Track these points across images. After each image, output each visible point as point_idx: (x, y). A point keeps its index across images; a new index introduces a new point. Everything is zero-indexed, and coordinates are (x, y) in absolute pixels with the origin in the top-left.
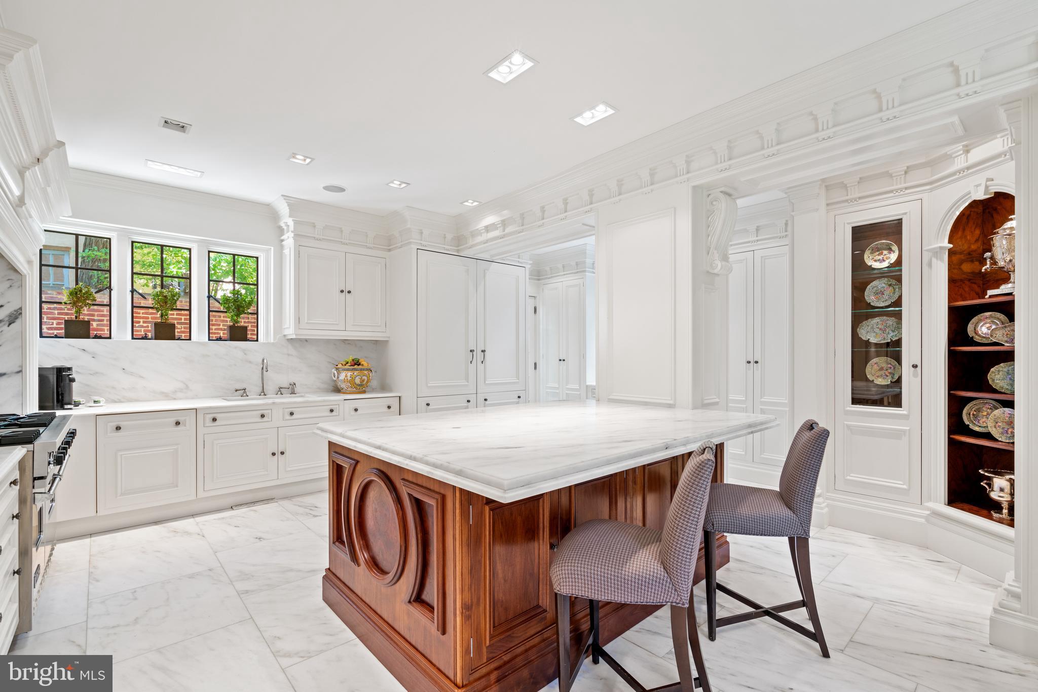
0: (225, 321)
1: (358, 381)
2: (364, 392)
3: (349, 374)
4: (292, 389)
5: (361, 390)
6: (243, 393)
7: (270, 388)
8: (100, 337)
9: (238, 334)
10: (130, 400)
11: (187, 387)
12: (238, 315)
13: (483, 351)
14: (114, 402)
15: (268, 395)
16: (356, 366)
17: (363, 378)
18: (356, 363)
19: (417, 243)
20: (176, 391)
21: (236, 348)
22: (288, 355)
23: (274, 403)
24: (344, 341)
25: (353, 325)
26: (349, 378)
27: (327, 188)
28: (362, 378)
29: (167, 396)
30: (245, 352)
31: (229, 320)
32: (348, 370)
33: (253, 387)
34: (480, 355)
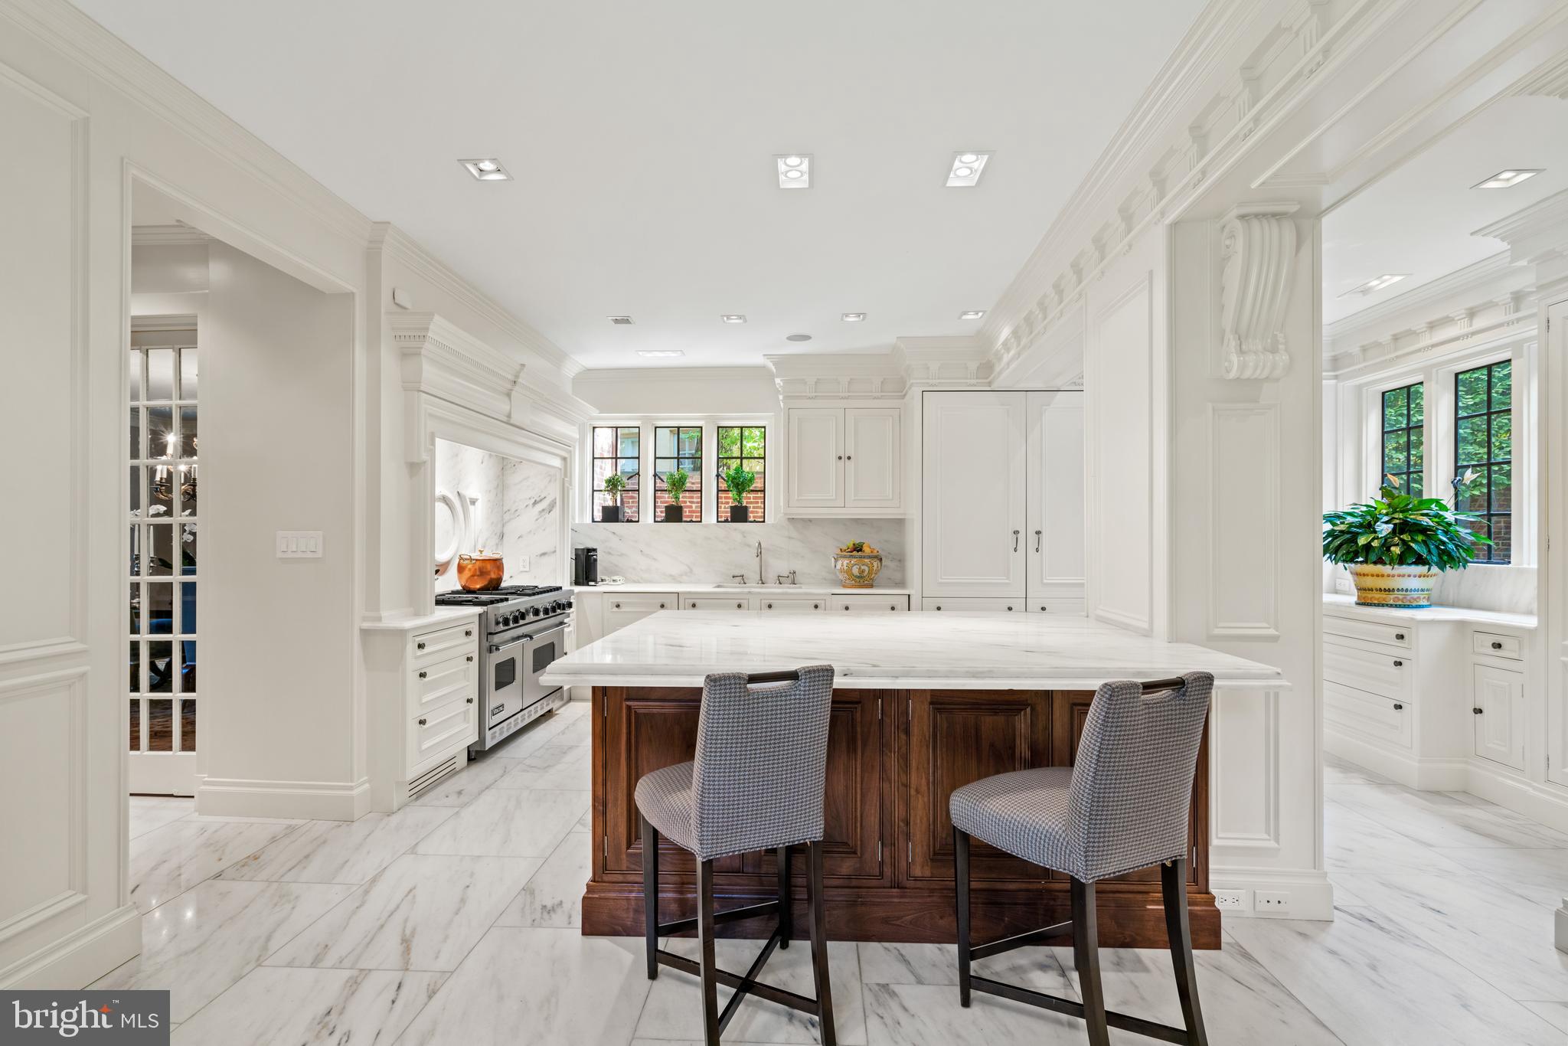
0: (730, 500)
1: (855, 570)
2: (871, 586)
3: (846, 562)
4: (792, 578)
5: (862, 583)
6: (742, 578)
7: (771, 575)
8: (632, 521)
9: (739, 514)
10: (651, 582)
11: (691, 571)
12: (740, 493)
13: (1038, 533)
14: (635, 582)
15: (767, 583)
16: (855, 553)
17: (863, 567)
18: (858, 548)
19: (924, 383)
20: (682, 575)
21: (735, 530)
22: (790, 538)
23: (750, 592)
24: (856, 521)
25: (855, 500)
26: (846, 568)
27: (790, 338)
28: (860, 568)
29: (675, 579)
30: (744, 534)
31: (730, 501)
32: (845, 557)
33: (753, 575)
34: (1032, 538)
